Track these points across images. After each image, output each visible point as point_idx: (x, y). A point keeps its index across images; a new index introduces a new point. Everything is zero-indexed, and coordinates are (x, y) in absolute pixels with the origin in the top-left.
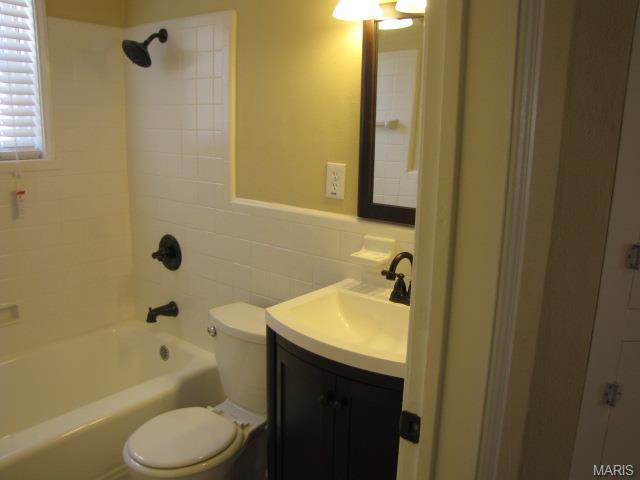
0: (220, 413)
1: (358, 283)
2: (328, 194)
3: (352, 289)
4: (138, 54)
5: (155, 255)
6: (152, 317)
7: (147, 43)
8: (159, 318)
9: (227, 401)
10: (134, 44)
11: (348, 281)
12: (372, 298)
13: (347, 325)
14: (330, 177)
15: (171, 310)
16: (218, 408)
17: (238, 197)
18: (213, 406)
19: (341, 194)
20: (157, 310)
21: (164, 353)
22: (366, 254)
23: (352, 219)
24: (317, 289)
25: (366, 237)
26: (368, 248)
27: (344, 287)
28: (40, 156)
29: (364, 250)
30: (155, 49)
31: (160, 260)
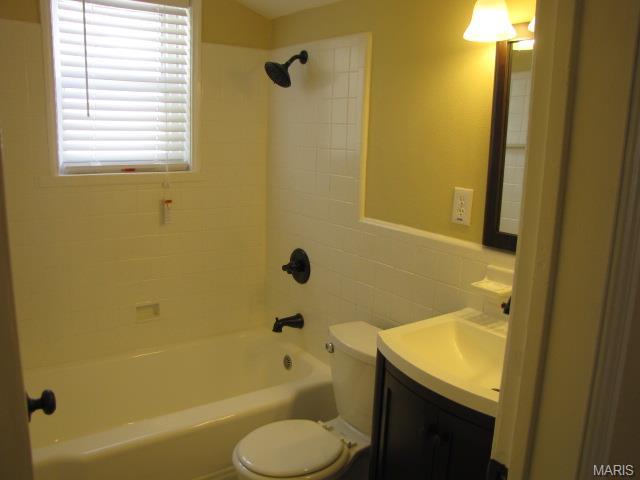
0: (330, 429)
1: (479, 313)
2: (454, 221)
3: (470, 320)
4: (279, 75)
5: (285, 268)
6: (278, 327)
7: (288, 64)
8: (285, 329)
9: (339, 418)
10: (276, 66)
11: (469, 310)
12: (491, 331)
13: (461, 356)
14: (457, 202)
15: (297, 322)
16: (329, 424)
17: (366, 216)
18: (323, 421)
19: (467, 220)
20: (283, 320)
21: (288, 363)
22: (487, 285)
23: (476, 247)
24: (436, 315)
25: (490, 266)
26: (491, 278)
27: (462, 317)
28: (188, 168)
29: (486, 279)
30: (295, 70)
31: (289, 273)
